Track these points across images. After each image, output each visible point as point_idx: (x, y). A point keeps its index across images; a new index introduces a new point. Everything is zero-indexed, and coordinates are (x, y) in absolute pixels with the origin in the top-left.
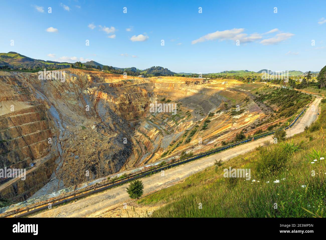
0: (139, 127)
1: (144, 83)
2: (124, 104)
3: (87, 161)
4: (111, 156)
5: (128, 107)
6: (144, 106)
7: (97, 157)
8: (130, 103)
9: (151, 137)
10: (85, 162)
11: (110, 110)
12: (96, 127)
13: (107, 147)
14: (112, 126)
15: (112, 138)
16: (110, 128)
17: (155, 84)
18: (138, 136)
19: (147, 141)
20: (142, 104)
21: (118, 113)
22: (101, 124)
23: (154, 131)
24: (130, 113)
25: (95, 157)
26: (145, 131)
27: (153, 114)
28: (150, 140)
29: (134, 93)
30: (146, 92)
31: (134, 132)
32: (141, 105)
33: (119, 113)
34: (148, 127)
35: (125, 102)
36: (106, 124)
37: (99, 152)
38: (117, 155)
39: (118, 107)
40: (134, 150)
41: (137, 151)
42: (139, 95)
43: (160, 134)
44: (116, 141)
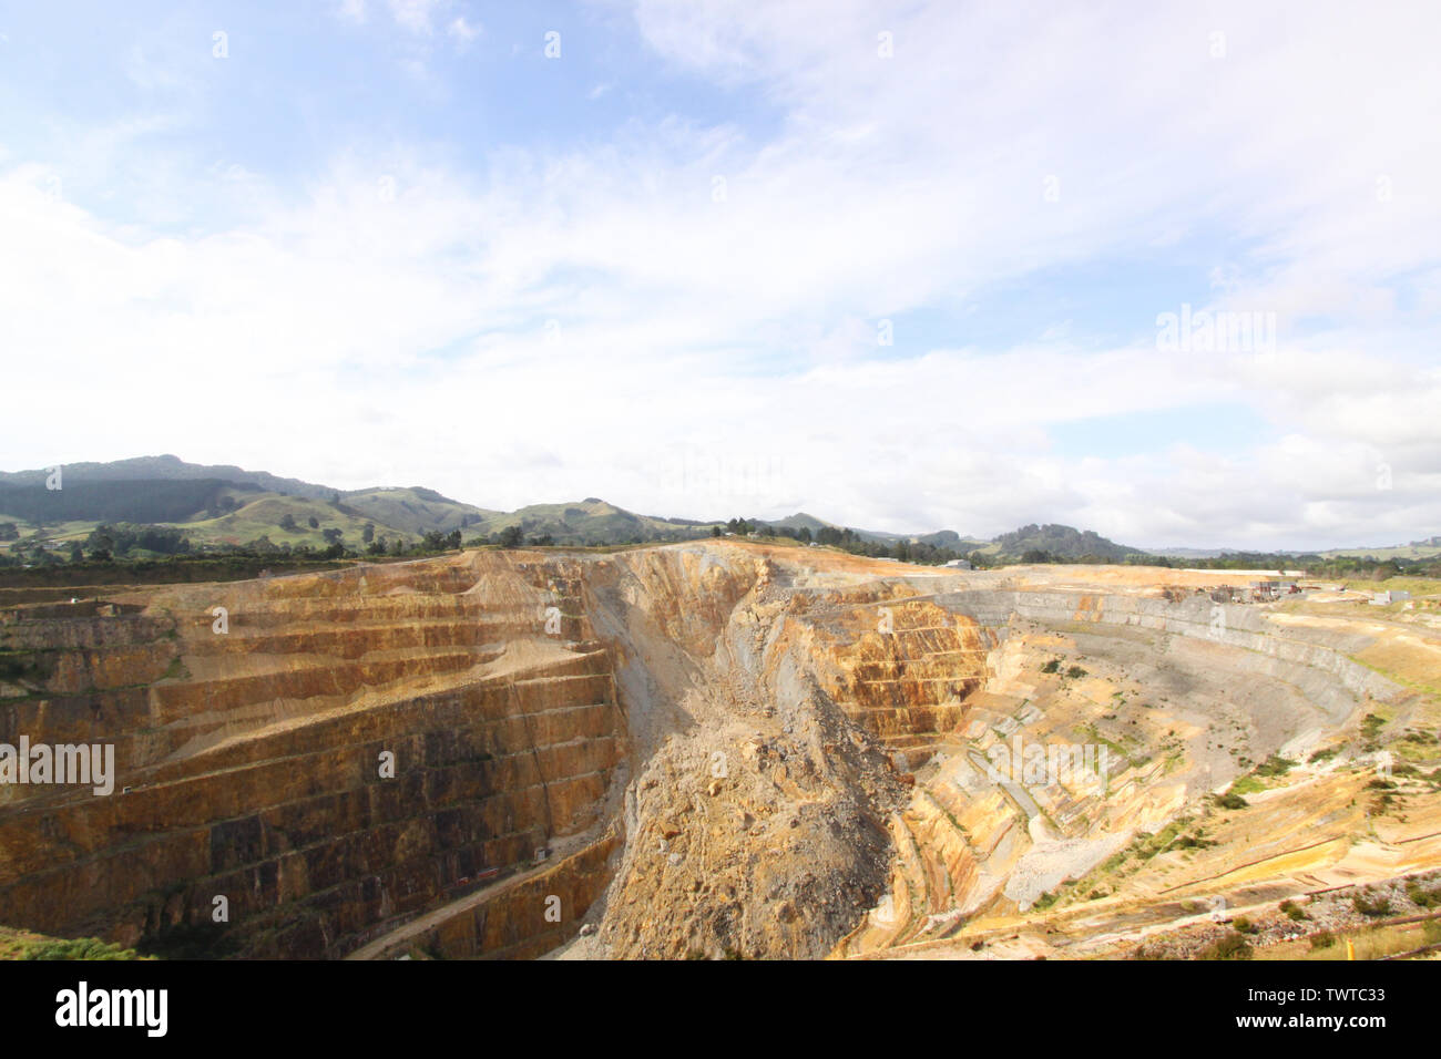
0: (932, 775)
1: (968, 589)
2: (876, 672)
3: (705, 884)
4: (797, 885)
5: (889, 684)
6: (960, 686)
7: (743, 878)
8: (900, 670)
9: (976, 832)
10: (698, 885)
11: (818, 692)
12: (758, 751)
13: (785, 845)
14: (818, 758)
15: (811, 805)
16: (810, 764)
17: (1014, 598)
18: (921, 820)
19: (959, 851)
20: (953, 679)
21: (848, 708)
22: (780, 742)
23: (994, 807)
24: (898, 711)
25: (735, 876)
26: (956, 799)
27: (997, 728)
28: (969, 845)
29: (919, 629)
30: (972, 628)
31: (910, 798)
32: (946, 679)
33: (852, 706)
34: (970, 784)
35: (881, 665)
36: (795, 745)
37: (754, 859)
38: (819, 887)
39: (851, 681)
40: (896, 882)
41: (908, 888)
42: (942, 641)
43: (1016, 826)
44: (824, 822)
